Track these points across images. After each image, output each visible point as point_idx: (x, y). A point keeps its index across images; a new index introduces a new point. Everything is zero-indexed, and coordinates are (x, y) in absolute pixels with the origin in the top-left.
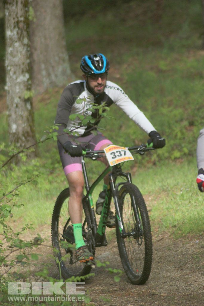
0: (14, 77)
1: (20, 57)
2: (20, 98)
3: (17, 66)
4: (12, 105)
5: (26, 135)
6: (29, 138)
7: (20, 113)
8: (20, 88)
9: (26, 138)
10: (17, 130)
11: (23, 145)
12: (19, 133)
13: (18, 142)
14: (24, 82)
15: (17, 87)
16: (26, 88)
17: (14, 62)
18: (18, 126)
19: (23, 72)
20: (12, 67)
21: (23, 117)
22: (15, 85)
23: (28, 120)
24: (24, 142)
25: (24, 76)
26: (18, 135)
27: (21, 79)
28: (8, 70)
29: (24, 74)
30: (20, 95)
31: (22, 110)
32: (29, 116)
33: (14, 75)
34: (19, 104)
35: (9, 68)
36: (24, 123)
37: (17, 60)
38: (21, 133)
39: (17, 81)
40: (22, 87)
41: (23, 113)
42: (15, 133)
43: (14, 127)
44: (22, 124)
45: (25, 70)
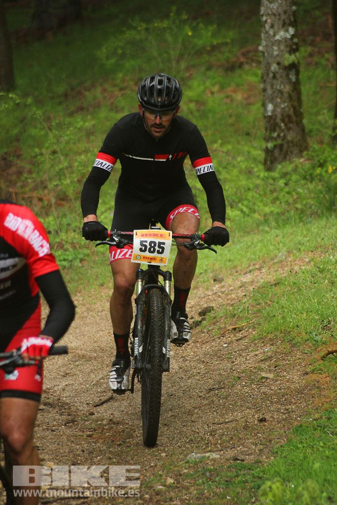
0: (271, 32)
1: (280, 2)
2: (278, 64)
3: (275, 15)
4: (268, 75)
5: (286, 120)
6: (291, 125)
8: (279, 48)
9: (286, 125)
10: (274, 111)
11: (282, 135)
12: (276, 116)
13: (274, 131)
14: (285, 39)
15: (275, 48)
16: (288, 49)
17: (271, 10)
18: (276, 106)
19: (284, 25)
20: (268, 17)
21: (282, 93)
22: (273, 45)
23: (290, 97)
24: (283, 131)
25: (287, 31)
26: (275, 119)
27: (281, 36)
28: (263, 21)
29: (285, 28)
30: (278, 59)
31: (282, 82)
32: (293, 91)
33: (271, 30)
34: (277, 72)
35: (264, 18)
36: (285, 102)
37: (275, 7)
38: (279, 117)
39: (276, 39)
40: (282, 48)
41: (282, 87)
42: (270, 117)
43: (270, 107)
44: (280, 103)
45: (287, 22)
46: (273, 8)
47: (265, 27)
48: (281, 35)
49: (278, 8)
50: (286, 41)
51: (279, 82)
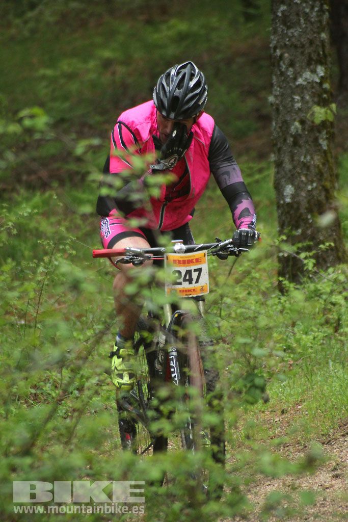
0: (290, 72)
1: (304, 26)
2: (302, 122)
3: (296, 47)
4: (285, 140)
5: (315, 209)
7: (302, 159)
8: (303, 98)
10: (293, 197)
11: (309, 232)
12: (298, 203)
13: (297, 228)
14: (311, 84)
15: (297, 97)
16: (317, 99)
17: (290, 39)
18: (298, 188)
19: (309, 63)
20: (285, 50)
21: (308, 168)
22: (293, 93)
23: (320, 173)
24: (311, 226)
25: (314, 72)
26: (298, 209)
27: (306, 79)
28: (276, 57)
29: (312, 67)
30: (302, 115)
31: (307, 151)
32: (324, 164)
33: (291, 69)
34: (300, 135)
35: (278, 52)
36: (312, 182)
37: (296, 34)
38: (304, 204)
39: (297, 83)
40: (307, 97)
41: (309, 158)
42: (289, 205)
43: (289, 190)
44: (306, 184)
45: (314, 57)
46: (294, 36)
47: (279, 66)
48: (307, 77)
49: (300, 36)
50: (313, 87)
51: (304, 151)
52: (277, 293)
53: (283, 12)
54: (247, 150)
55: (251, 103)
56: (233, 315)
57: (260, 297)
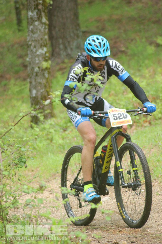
0: (34, 50)
1: (39, 34)
2: (39, 68)
3: (36, 41)
4: (33, 74)
7: (39, 81)
8: (39, 59)
10: (36, 94)
11: (42, 107)
12: (38, 97)
13: (37, 104)
14: (42, 54)
15: (37, 59)
16: (44, 60)
17: (34, 38)
18: (37, 91)
19: (41, 46)
20: (32, 42)
21: (41, 84)
22: (35, 58)
23: (45, 86)
25: (43, 50)
26: (37, 99)
27: (40, 52)
28: (29, 44)
29: (42, 48)
30: (39, 65)
31: (41, 78)
32: (47, 83)
34: (38, 72)
36: (43, 89)
37: (36, 36)
38: (40, 97)
39: (37, 54)
40: (41, 59)
41: (41, 80)
42: (35, 97)
43: (34, 92)
44: (40, 90)
45: (43, 44)
47: (30, 48)
49: (38, 37)
52: (30, 128)
53: (32, 28)
54: (19, 78)
55: (21, 61)
56: (15, 136)
57: (24, 130)
